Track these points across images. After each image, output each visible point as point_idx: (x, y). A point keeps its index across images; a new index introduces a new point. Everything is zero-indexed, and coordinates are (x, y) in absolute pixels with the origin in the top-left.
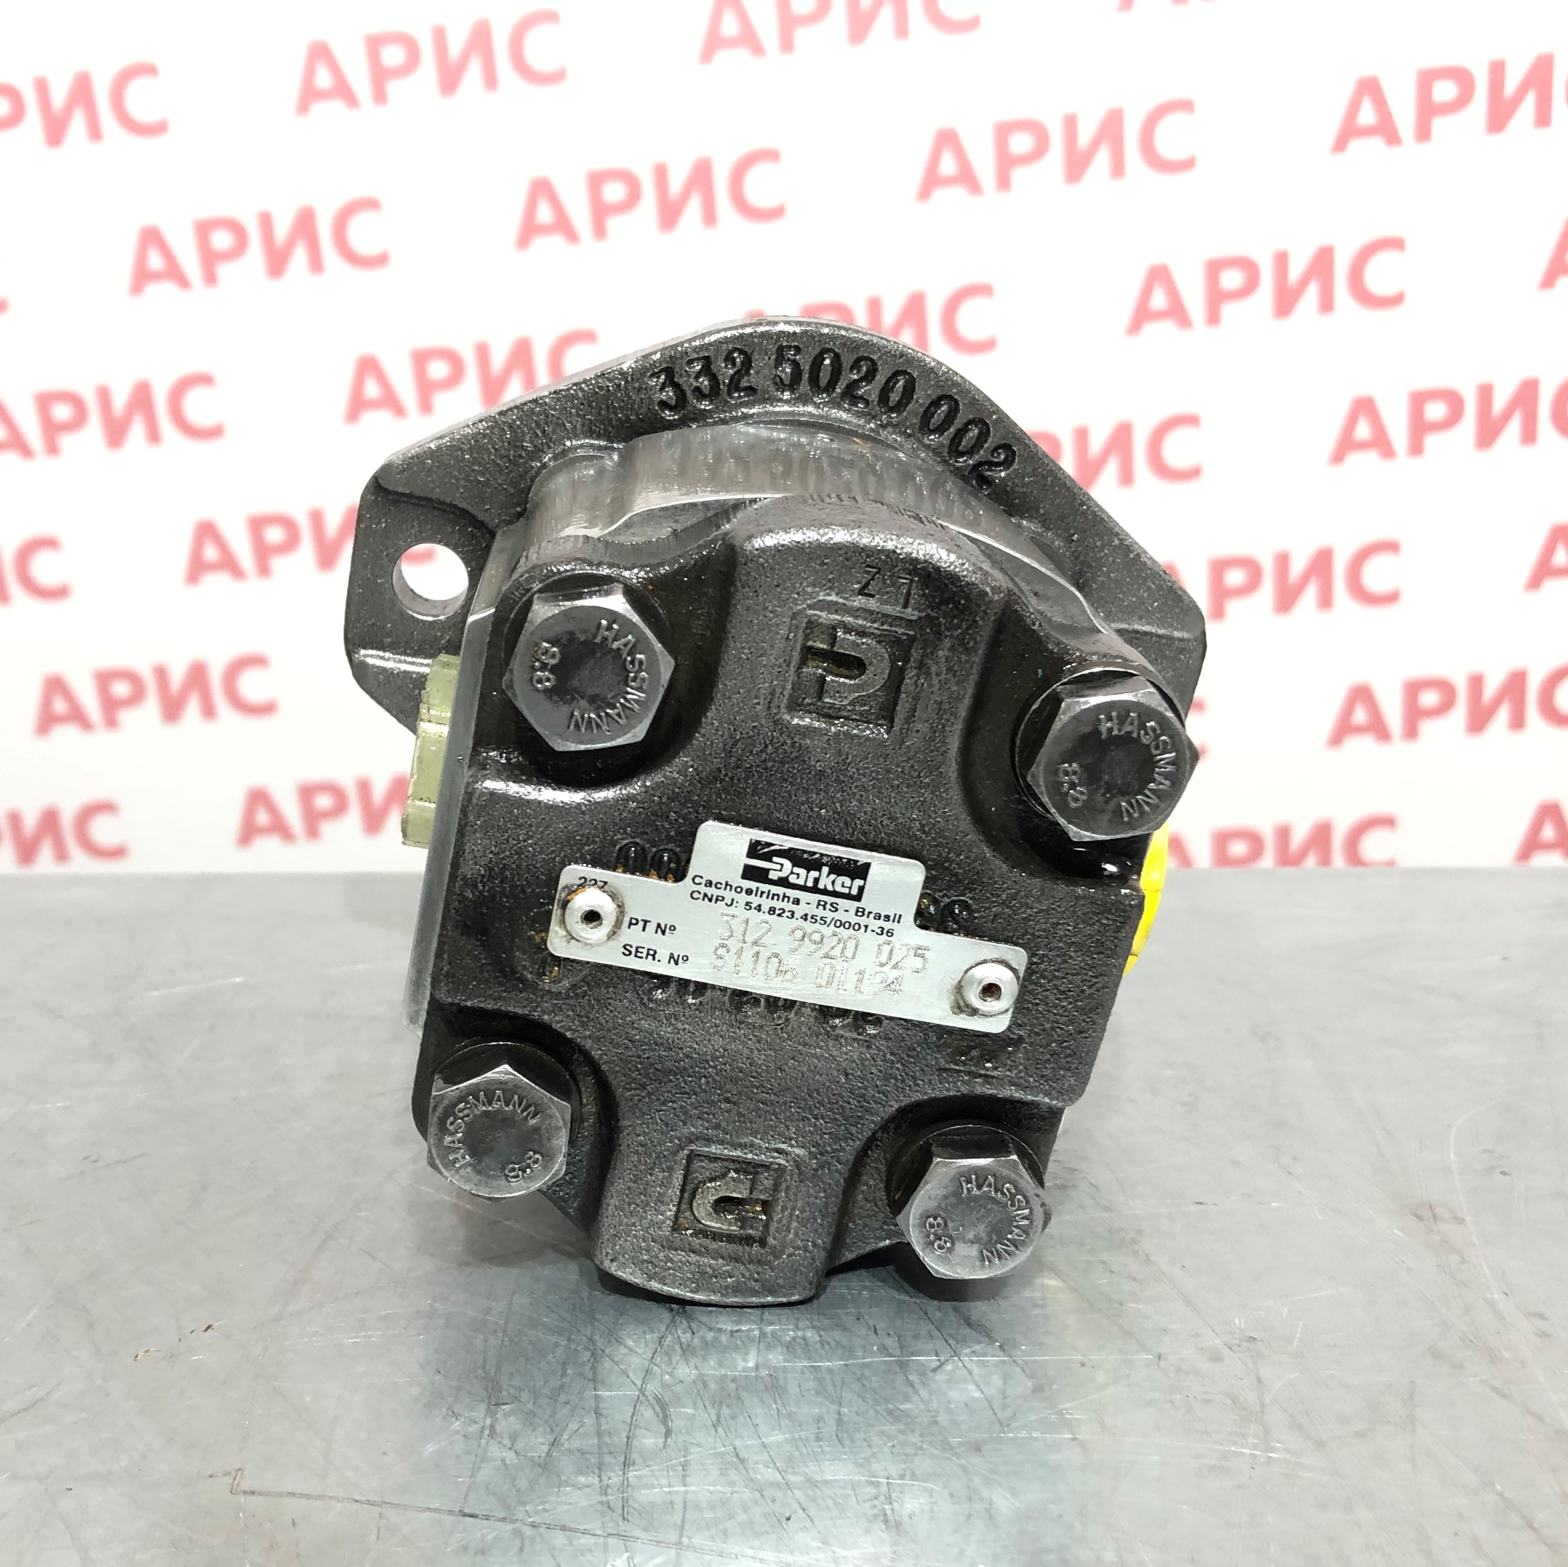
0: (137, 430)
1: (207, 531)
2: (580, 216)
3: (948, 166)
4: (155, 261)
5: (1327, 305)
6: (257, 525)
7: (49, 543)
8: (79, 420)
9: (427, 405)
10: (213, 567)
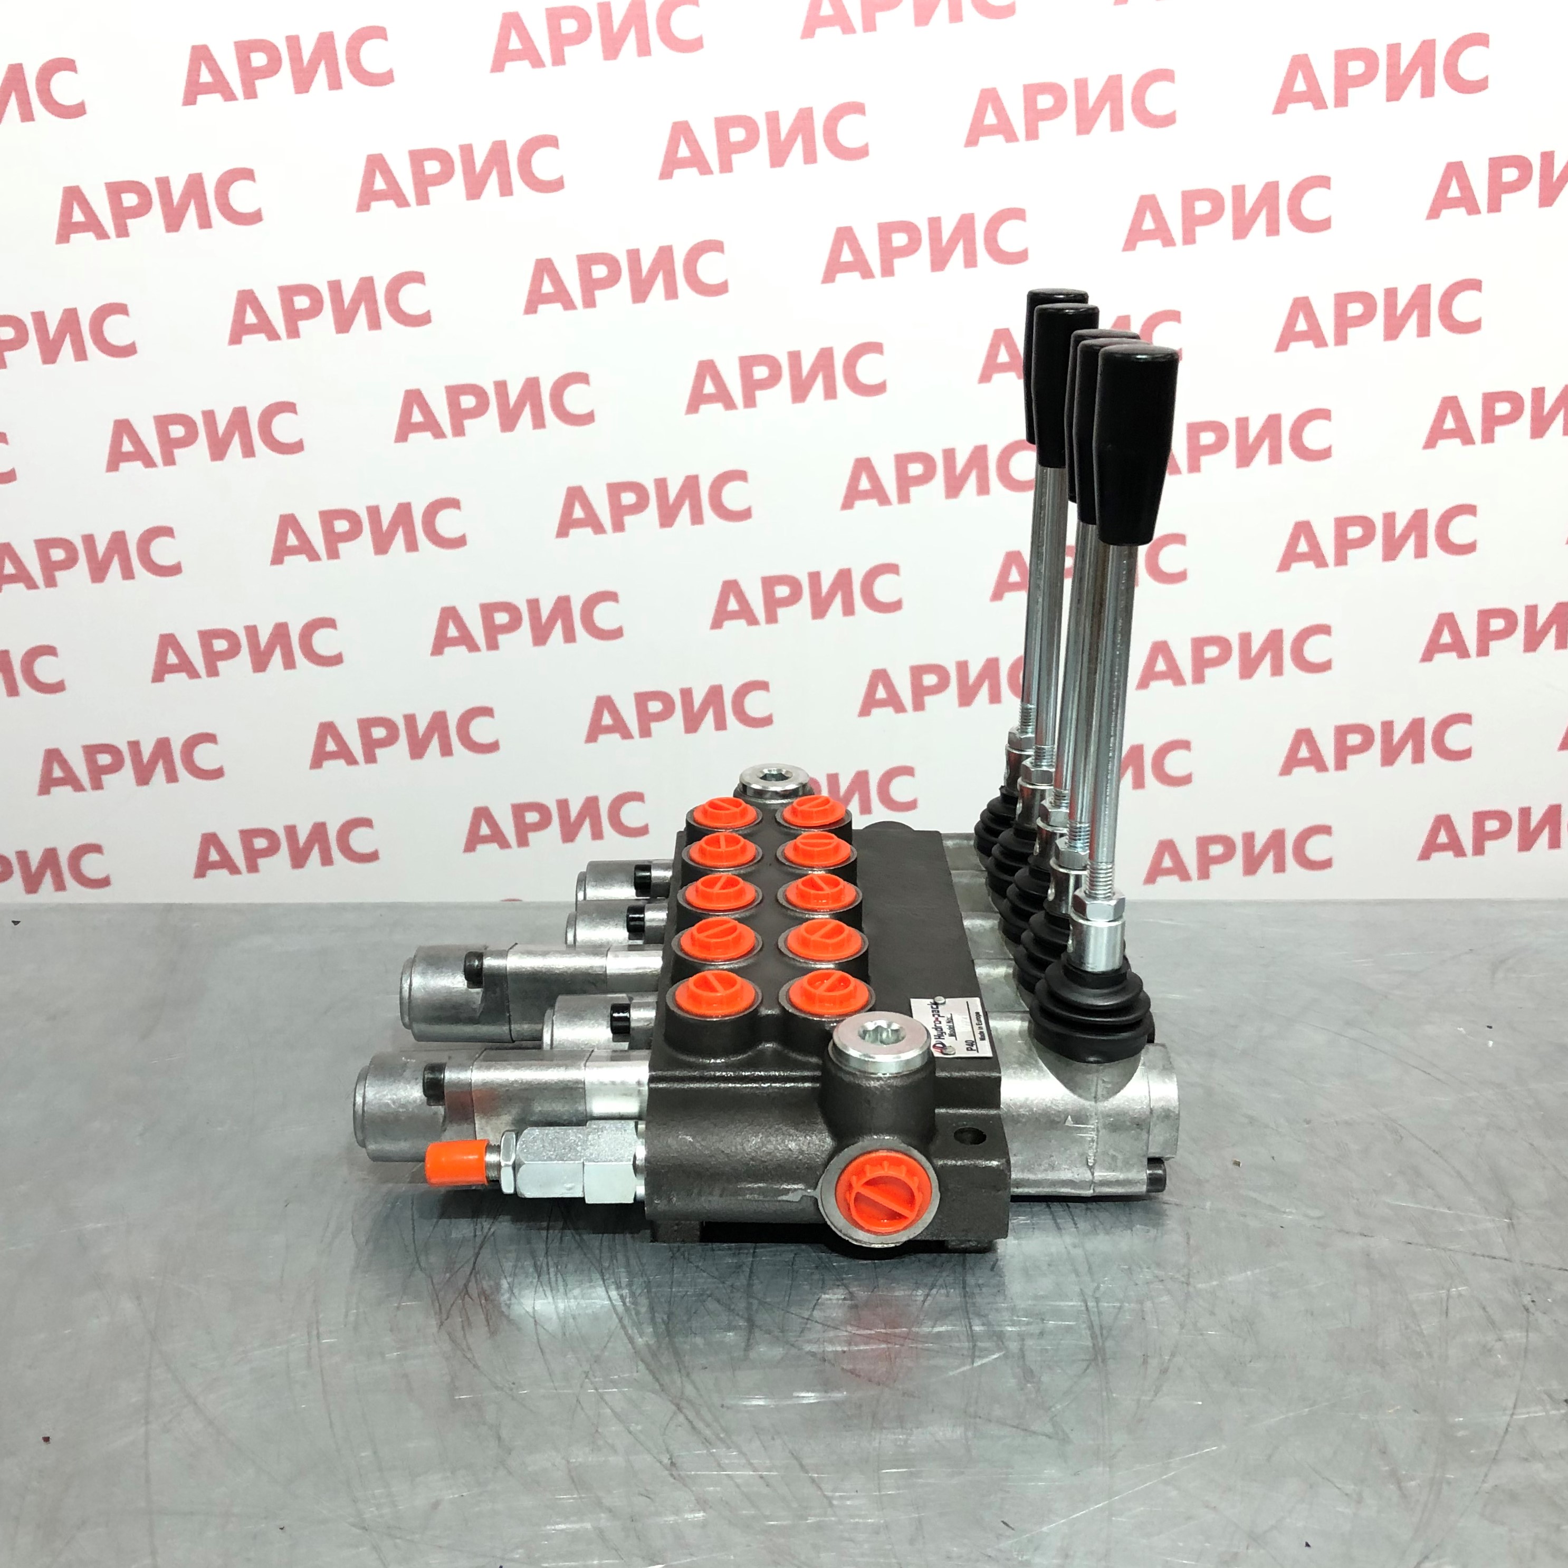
0: (399, 540)
1: (450, 614)
2: (735, 387)
4: (417, 417)
5: (1275, 457)
6: (488, 610)
7: (329, 623)
8: (354, 533)
9: (619, 526)
10: (454, 642)
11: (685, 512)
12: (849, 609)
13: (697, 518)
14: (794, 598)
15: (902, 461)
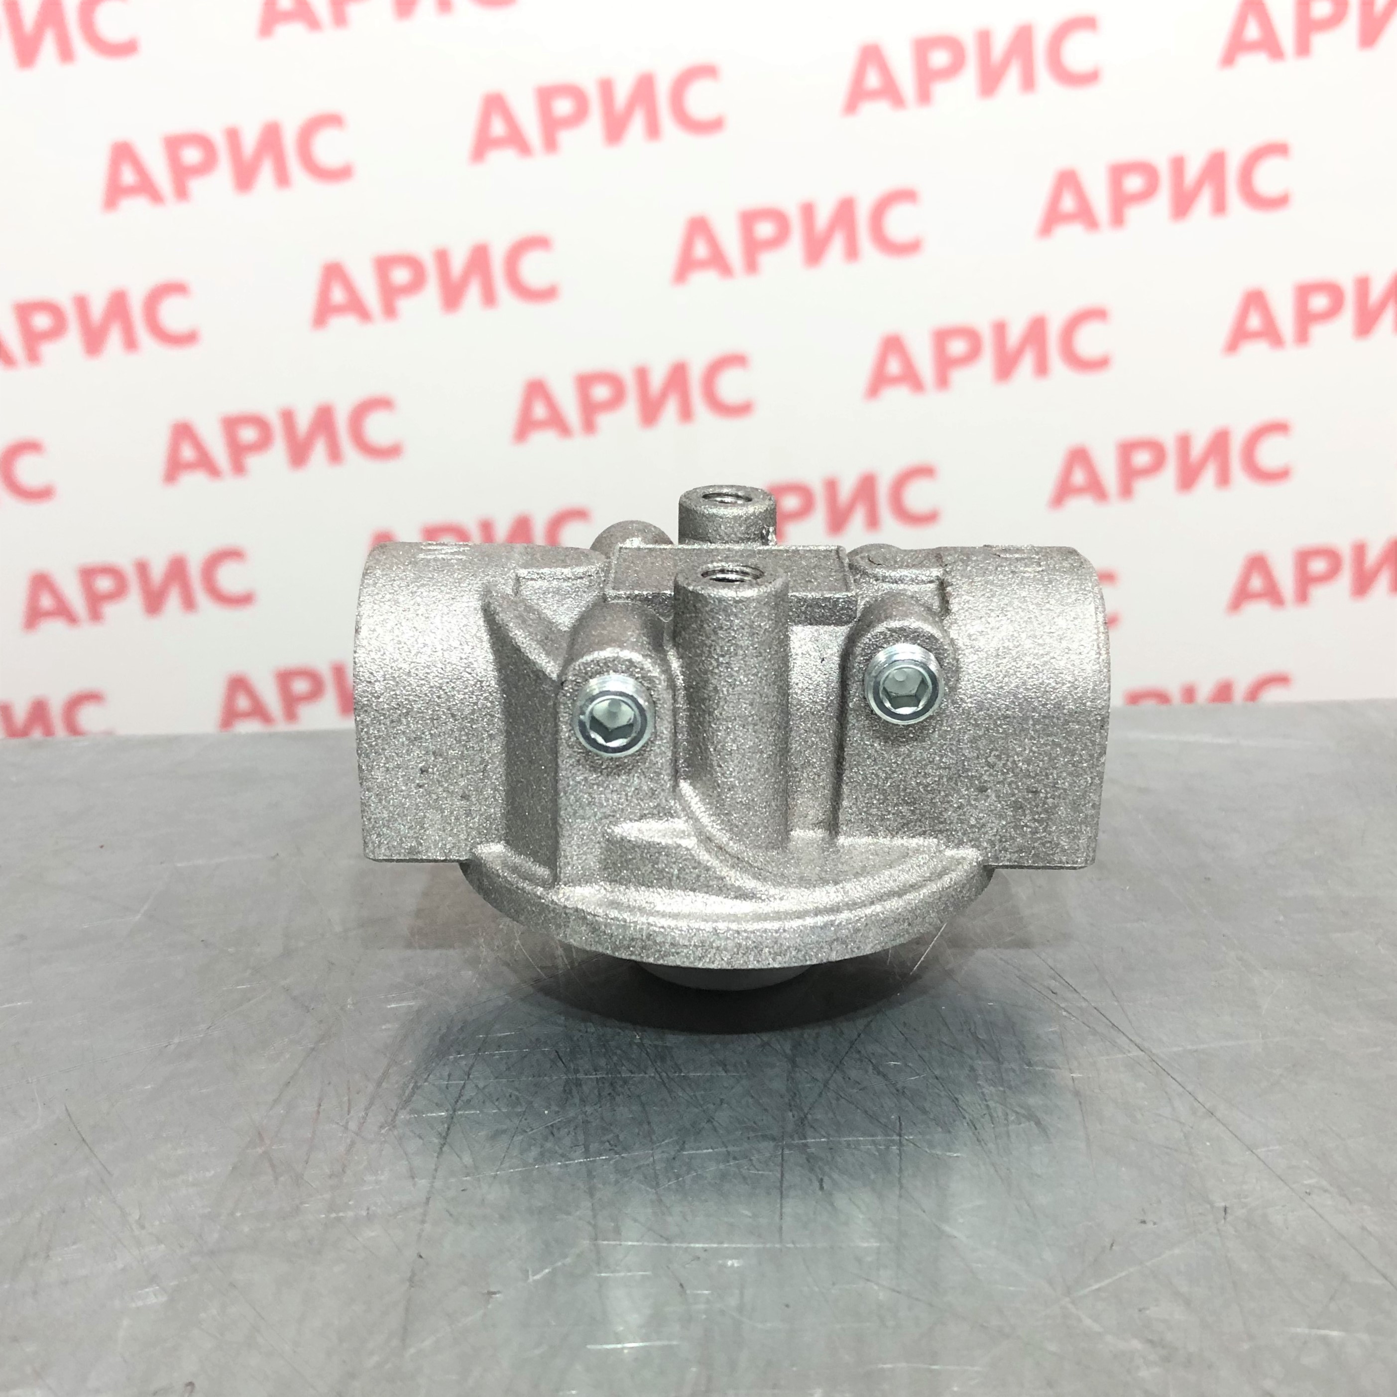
0: (115, 336)
1: (183, 432)
3: (873, 80)
4: (128, 177)
5: (1220, 206)
6: (231, 425)
8: (58, 330)
9: (390, 311)
10: (190, 466)
11: (473, 293)
12: (686, 413)
13: (489, 298)
14: (617, 399)
15: (749, 219)
